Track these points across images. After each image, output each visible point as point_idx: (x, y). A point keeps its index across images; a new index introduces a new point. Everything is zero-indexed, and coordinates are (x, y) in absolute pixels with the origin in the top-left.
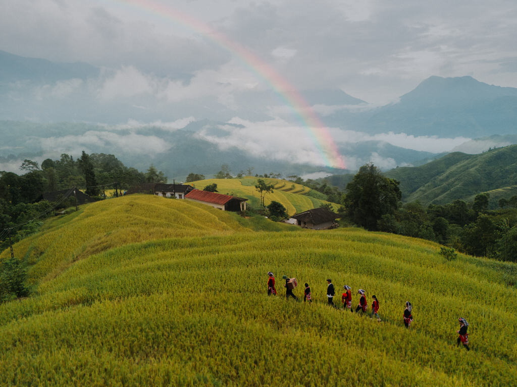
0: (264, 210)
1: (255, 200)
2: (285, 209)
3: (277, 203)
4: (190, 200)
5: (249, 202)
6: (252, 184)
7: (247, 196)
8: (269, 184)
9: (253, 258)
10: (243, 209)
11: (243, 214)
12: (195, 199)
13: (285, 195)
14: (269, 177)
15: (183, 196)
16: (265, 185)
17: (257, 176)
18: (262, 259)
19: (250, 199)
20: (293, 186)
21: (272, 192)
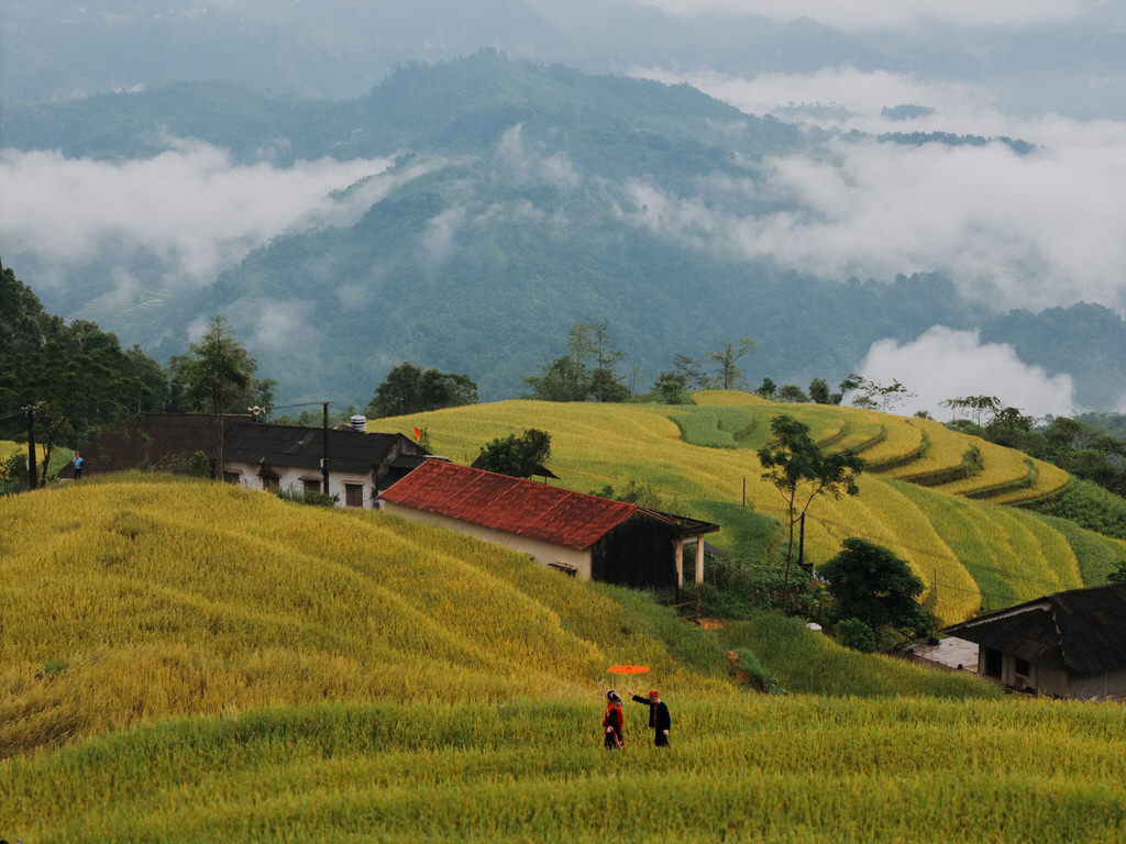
0: (803, 587)
1: (752, 530)
2: (916, 586)
3: (879, 551)
4: (409, 517)
5: (721, 539)
6: (741, 437)
7: (712, 506)
8: (834, 440)
9: (750, 804)
10: (689, 575)
11: (687, 604)
12: (438, 513)
13: (922, 508)
14: (837, 400)
15: (367, 492)
16: (812, 450)
17: (768, 388)
18: (786, 808)
19: (730, 521)
20: (974, 456)
21: (853, 491)
